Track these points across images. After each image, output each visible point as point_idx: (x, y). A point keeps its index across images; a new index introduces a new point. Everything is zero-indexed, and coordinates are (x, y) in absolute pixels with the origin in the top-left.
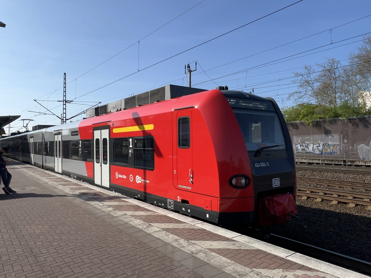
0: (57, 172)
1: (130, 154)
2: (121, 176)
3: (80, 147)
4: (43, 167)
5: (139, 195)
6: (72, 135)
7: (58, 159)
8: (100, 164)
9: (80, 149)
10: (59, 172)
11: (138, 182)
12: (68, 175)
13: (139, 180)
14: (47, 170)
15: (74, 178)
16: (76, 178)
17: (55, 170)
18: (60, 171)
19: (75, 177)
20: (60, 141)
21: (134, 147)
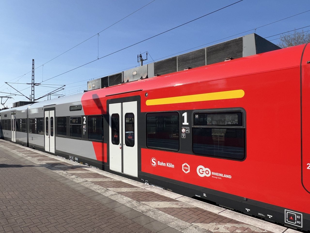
0: (48, 151)
1: (184, 135)
2: (162, 164)
3: (85, 124)
4: (28, 145)
5: (205, 195)
6: (70, 111)
7: (49, 137)
8: (119, 146)
9: (84, 127)
10: (51, 152)
11: (202, 176)
12: (66, 156)
13: (204, 173)
14: (34, 149)
15: (74, 160)
16: (76, 161)
17: (45, 149)
18: (53, 151)
19: (76, 159)
20: (52, 118)
21: (192, 124)
